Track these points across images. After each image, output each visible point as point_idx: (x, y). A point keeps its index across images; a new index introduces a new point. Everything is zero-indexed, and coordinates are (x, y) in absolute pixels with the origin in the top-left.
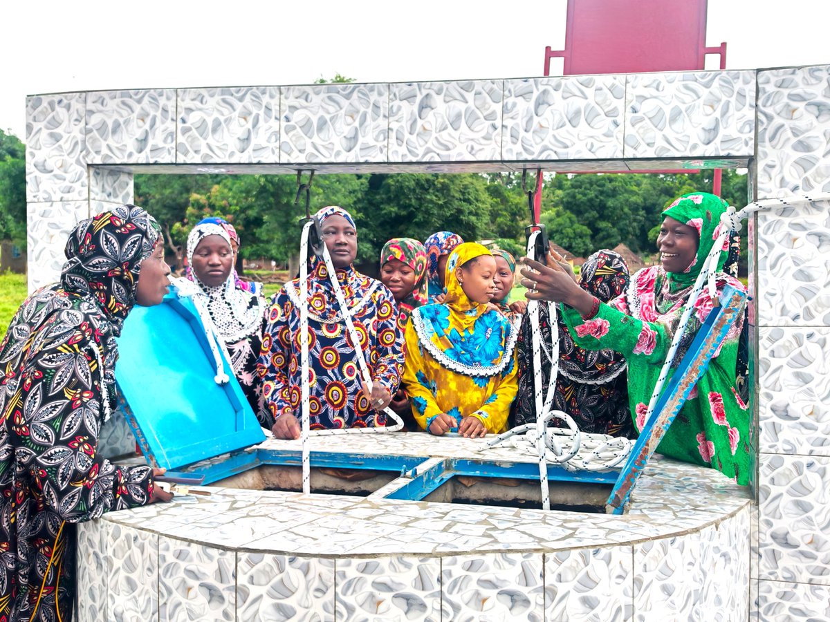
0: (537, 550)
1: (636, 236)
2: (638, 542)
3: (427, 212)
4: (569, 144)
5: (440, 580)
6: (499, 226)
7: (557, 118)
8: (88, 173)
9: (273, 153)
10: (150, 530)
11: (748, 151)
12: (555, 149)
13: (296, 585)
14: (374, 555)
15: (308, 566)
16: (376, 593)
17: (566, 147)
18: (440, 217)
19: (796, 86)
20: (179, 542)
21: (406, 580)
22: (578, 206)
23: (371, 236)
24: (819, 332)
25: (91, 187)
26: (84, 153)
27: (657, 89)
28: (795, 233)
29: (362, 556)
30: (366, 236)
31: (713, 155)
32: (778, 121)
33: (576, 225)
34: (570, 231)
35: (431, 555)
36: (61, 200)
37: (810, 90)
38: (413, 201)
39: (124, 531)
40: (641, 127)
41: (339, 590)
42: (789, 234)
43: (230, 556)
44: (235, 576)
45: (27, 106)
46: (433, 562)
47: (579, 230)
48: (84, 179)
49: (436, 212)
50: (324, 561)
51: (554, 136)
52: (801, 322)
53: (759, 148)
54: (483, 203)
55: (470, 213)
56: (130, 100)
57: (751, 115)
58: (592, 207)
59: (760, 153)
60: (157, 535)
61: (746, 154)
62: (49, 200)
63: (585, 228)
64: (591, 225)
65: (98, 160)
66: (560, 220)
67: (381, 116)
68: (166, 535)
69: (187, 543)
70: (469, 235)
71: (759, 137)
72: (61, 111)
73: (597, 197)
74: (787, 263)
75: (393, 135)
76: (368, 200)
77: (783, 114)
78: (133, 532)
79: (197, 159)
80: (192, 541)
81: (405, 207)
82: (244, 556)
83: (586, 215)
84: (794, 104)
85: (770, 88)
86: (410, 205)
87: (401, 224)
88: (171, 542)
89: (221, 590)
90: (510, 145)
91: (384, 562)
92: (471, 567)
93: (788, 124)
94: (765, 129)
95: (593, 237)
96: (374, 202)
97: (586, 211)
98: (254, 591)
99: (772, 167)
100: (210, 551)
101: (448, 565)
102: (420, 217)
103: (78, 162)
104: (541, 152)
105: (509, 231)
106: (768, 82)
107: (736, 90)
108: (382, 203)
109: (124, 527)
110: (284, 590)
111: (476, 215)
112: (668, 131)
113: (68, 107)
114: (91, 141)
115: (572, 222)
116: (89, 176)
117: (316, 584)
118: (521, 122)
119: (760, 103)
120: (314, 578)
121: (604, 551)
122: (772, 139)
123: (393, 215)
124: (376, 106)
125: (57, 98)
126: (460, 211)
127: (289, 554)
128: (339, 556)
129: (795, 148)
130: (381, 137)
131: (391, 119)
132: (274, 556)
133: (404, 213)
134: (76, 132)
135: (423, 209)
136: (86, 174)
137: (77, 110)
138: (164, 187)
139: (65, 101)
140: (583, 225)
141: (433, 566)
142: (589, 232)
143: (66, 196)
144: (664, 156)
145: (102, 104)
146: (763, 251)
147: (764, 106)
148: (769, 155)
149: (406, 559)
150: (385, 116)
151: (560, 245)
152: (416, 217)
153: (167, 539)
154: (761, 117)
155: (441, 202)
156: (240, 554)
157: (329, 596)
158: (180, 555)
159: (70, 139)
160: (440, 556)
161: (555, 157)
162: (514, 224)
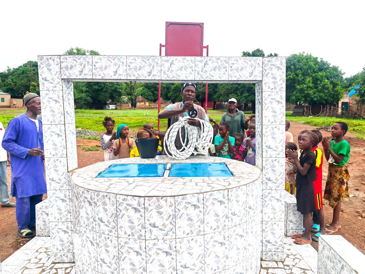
0: (226, 189)
1: (164, 95)
2: (247, 184)
3: (107, 88)
4: (214, 76)
5: (203, 200)
6: (127, 92)
7: (210, 68)
8: (62, 81)
9: (125, 76)
10: (112, 193)
11: (260, 79)
12: (210, 77)
13: (163, 205)
14: (185, 195)
15: (167, 199)
16: (186, 205)
17: (213, 77)
18: (111, 90)
19: (273, 62)
20: (124, 196)
21: (194, 201)
22: (149, 87)
23: (90, 95)
24: (278, 126)
25: (63, 86)
26: (60, 75)
27: (237, 61)
28: (272, 101)
29: (182, 195)
30: (88, 95)
31: (252, 80)
32: (268, 71)
33: (149, 92)
34: (147, 94)
35: (201, 193)
36: (53, 90)
37: (276, 63)
38: (102, 85)
39: (101, 194)
40: (233, 72)
41: (176, 205)
42: (271, 101)
43: (142, 199)
44: (144, 204)
45: (38, 59)
46: (201, 195)
47: (149, 94)
48: (61, 83)
49: (109, 88)
50: (171, 197)
51: (209, 74)
52: (273, 124)
53: (263, 78)
54: (123, 86)
55: (120, 88)
56: (76, 58)
57: (261, 69)
58: (153, 87)
59: (263, 80)
60: (115, 195)
61: (260, 80)
62: (48, 90)
63: (151, 93)
64: (153, 92)
65: (65, 77)
66: (144, 91)
67: (159, 66)
68: (119, 194)
69: (127, 196)
70: (119, 95)
71: (263, 76)
72: (51, 62)
73: (154, 85)
74: (270, 108)
75: (162, 72)
76: (89, 84)
77: (269, 69)
78: (105, 194)
79: (100, 78)
80: (128, 195)
81: (100, 86)
82: (147, 198)
83: (151, 89)
84: (272, 67)
85: (266, 62)
86: (102, 86)
87: (99, 91)
88: (121, 196)
89: (139, 209)
90: (197, 76)
91: (188, 196)
92: (211, 195)
93: (270, 72)
94: (265, 73)
95: (153, 95)
96: (90, 85)
97: (151, 88)
98: (150, 208)
99: (266, 83)
100: (135, 198)
101: (205, 195)
102: (105, 89)
103: (58, 78)
104: (206, 78)
105: (129, 94)
106: (265, 60)
107: (257, 62)
108: (93, 85)
109: (101, 193)
110: (160, 207)
111: (121, 89)
112: (240, 73)
113: (54, 60)
114: (63, 71)
115: (147, 91)
116: (62, 82)
117: (169, 204)
118: (200, 69)
119: (263, 66)
120: (168, 203)
121: (241, 187)
122: (266, 76)
123: (97, 89)
124: (157, 63)
125: (49, 57)
126: (116, 88)
127: (161, 196)
128: (176, 196)
129: (272, 78)
130: (159, 72)
131: (162, 67)
132: (156, 197)
133: (100, 88)
134: (57, 68)
135: (105, 87)
136: (61, 82)
137: (57, 61)
138: (22, 80)
139: (52, 58)
140: (151, 92)
141: (201, 196)
142: (152, 94)
143: (54, 89)
144: (239, 80)
145: (66, 60)
146: (264, 105)
147: (264, 67)
148: (265, 80)
149: (194, 195)
150: (160, 66)
151: (145, 98)
152: (103, 89)
153: (119, 195)
154: (264, 70)
155: (111, 85)
156: (145, 198)
157: (174, 207)
158: (124, 200)
159: (55, 71)
160: (203, 193)
161: (210, 80)
162: (131, 92)
